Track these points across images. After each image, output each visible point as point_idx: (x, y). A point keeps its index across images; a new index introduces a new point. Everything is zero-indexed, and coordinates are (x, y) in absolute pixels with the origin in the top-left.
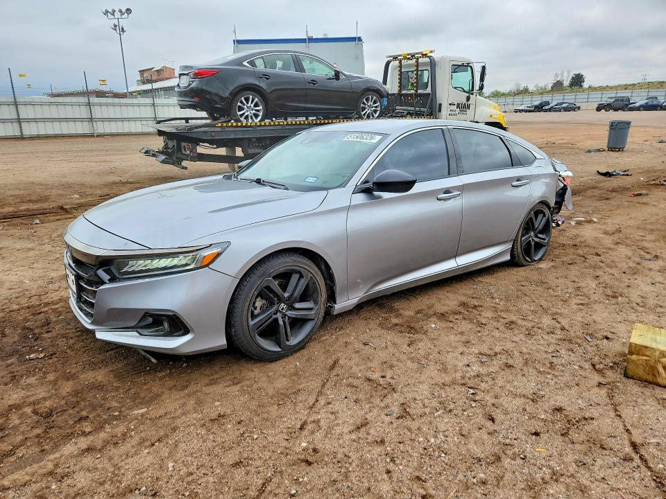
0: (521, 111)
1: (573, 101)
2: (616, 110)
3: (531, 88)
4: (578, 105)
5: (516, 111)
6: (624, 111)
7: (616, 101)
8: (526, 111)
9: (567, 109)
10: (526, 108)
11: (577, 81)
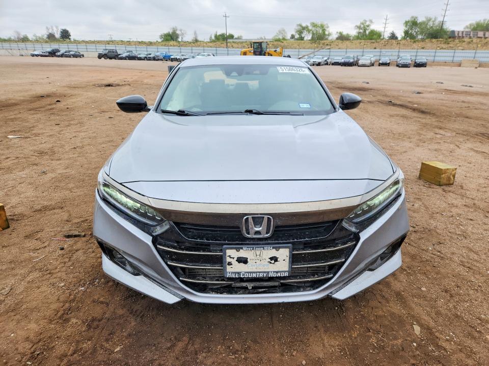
0: (37, 55)
1: (76, 50)
2: (111, 58)
3: (30, 37)
4: (82, 53)
5: (33, 55)
6: (115, 59)
7: (109, 52)
8: (42, 56)
9: (75, 56)
10: (41, 53)
11: (65, 35)
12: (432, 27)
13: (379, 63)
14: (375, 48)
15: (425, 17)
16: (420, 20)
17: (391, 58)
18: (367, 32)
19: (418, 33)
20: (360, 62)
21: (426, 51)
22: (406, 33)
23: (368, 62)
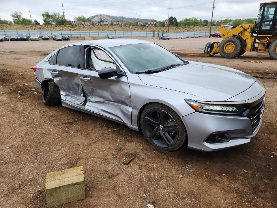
12: (58, 18)
13: (43, 39)
14: (35, 30)
15: (53, 13)
16: (51, 14)
17: (49, 35)
18: (21, 19)
19: (52, 21)
20: (32, 38)
21: (64, 31)
22: (45, 21)
23: (37, 38)
